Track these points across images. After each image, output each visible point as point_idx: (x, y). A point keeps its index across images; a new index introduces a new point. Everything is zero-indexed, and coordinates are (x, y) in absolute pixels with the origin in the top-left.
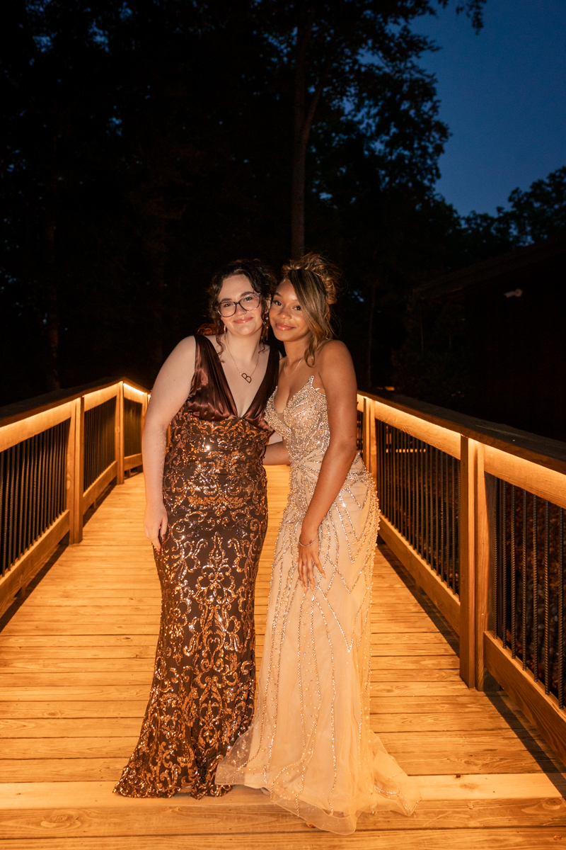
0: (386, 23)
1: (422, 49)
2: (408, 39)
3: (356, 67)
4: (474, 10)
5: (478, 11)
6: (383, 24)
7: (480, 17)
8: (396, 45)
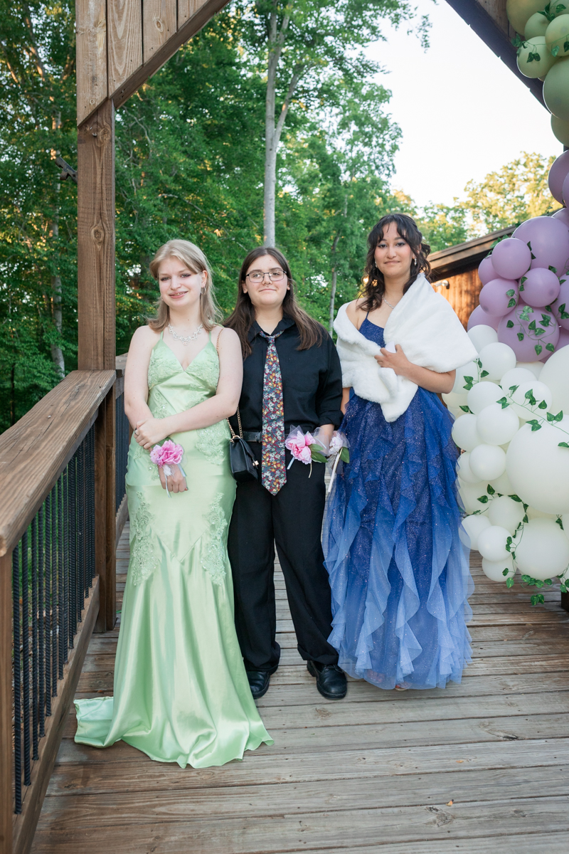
0: (344, 47)
1: (376, 71)
2: (364, 63)
3: (319, 86)
4: (422, 32)
5: (425, 34)
6: (342, 49)
7: (427, 38)
8: (354, 67)
